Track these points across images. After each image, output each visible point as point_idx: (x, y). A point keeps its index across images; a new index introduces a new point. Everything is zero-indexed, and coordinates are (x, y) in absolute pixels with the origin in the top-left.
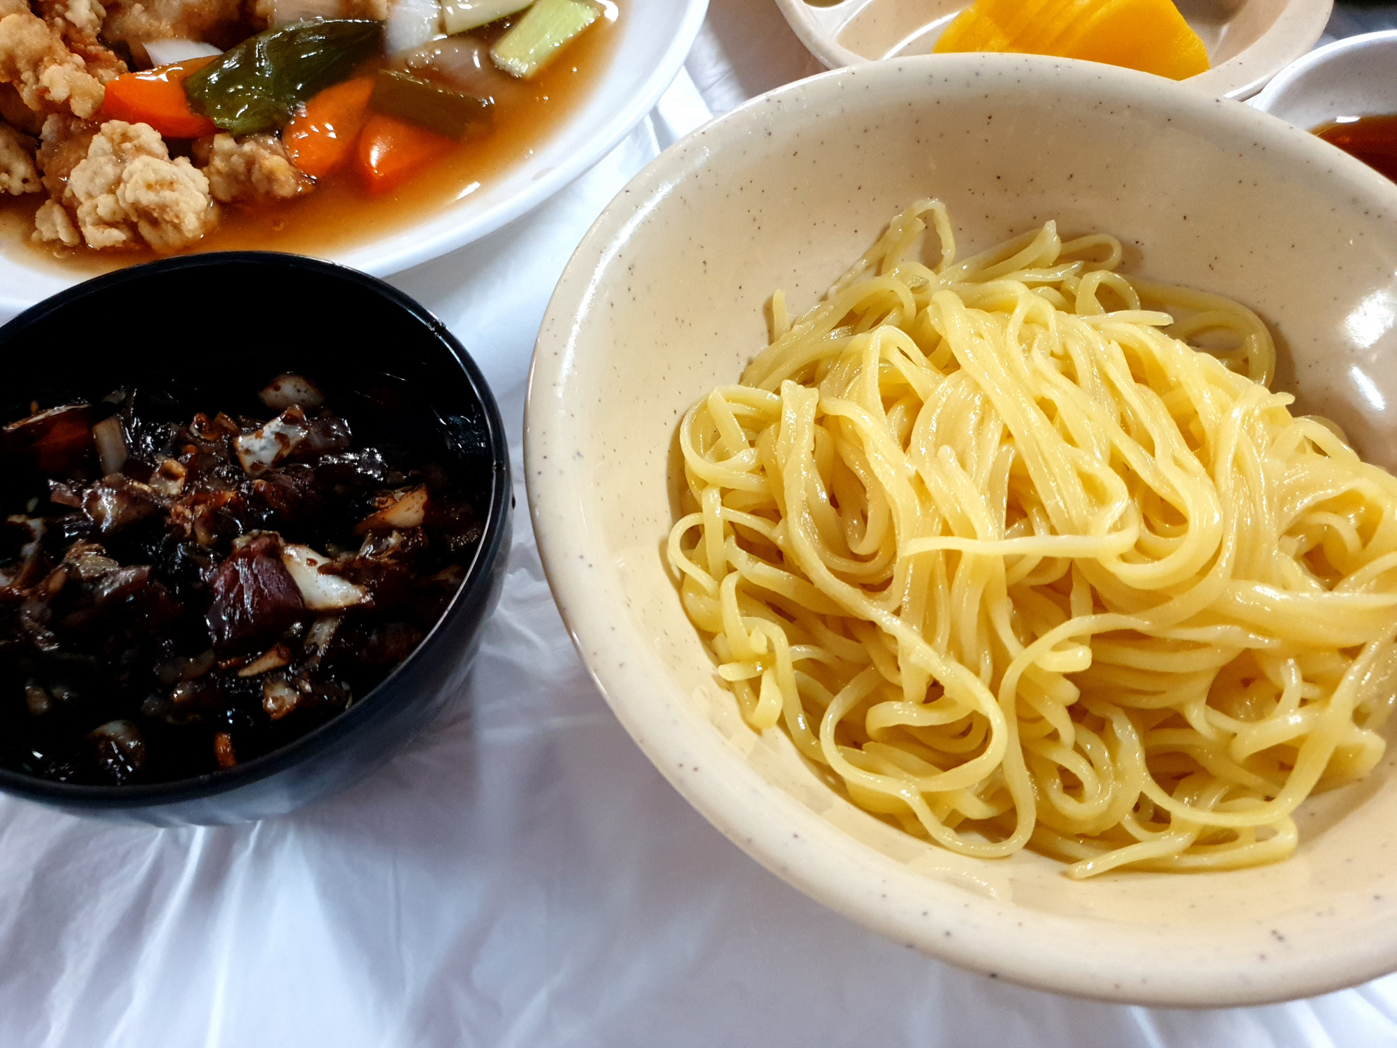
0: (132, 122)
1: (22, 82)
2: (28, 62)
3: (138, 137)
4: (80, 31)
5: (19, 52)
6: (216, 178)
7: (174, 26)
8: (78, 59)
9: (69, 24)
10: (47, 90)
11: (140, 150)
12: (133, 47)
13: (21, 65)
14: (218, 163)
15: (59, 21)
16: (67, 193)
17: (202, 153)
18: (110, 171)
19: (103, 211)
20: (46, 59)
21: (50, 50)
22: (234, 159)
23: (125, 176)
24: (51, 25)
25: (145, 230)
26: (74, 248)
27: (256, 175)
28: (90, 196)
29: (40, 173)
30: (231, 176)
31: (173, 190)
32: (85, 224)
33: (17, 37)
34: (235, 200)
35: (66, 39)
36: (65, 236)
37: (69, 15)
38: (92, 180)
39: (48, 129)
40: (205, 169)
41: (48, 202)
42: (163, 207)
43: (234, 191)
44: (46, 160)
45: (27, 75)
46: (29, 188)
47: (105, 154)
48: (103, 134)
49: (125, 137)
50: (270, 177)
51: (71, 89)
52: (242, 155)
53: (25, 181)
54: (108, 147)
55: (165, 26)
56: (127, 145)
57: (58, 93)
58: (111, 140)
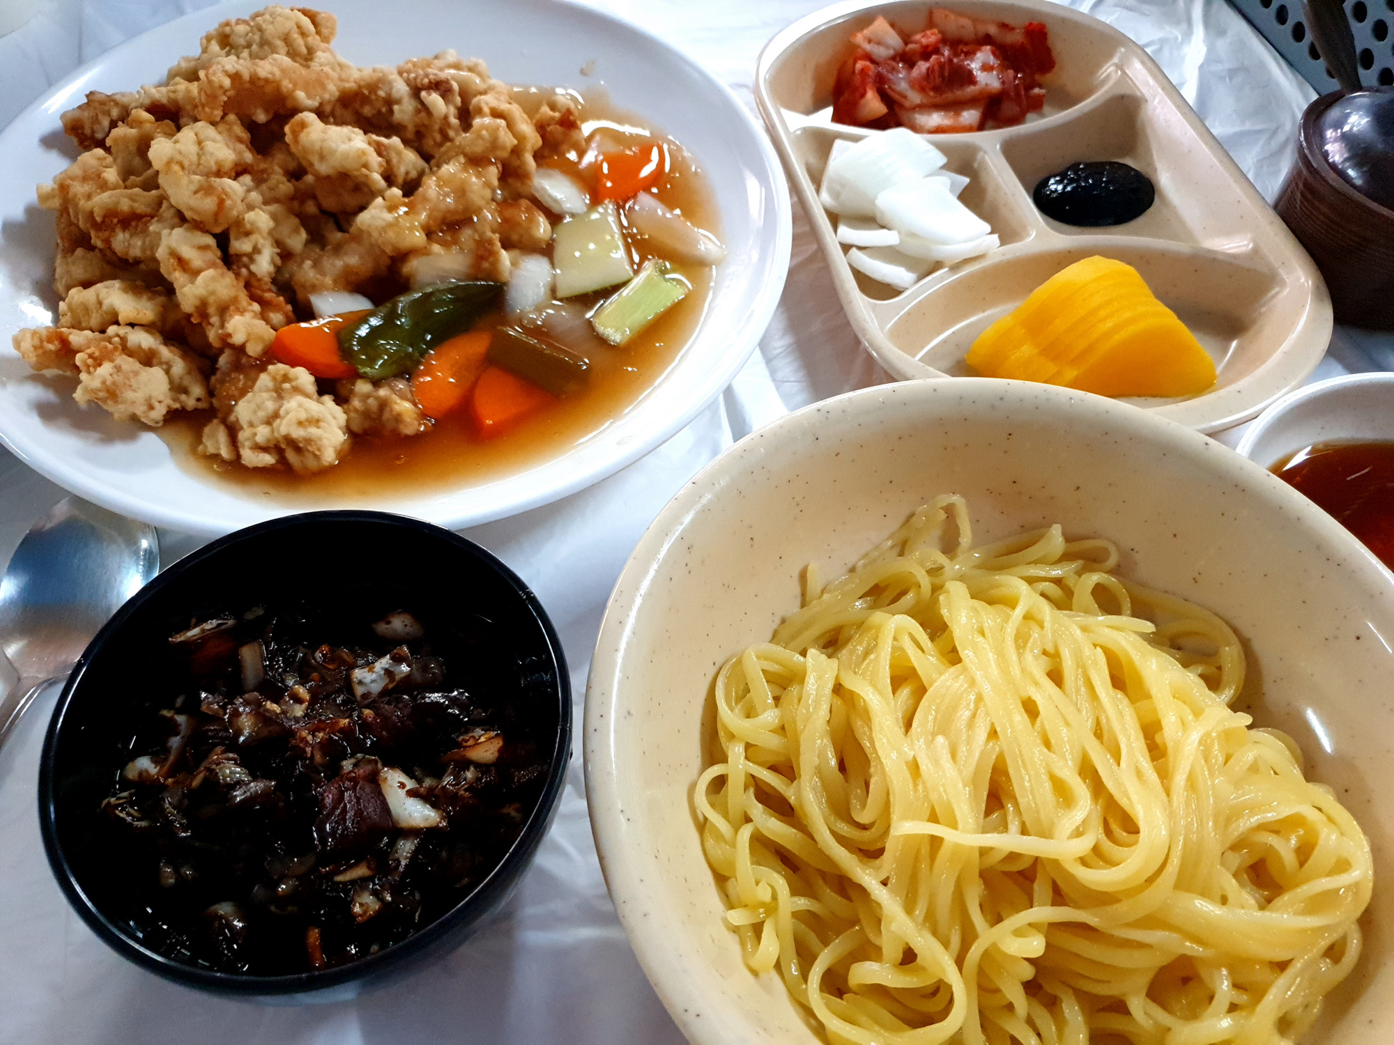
0: (293, 366)
1: (209, 324)
2: (217, 308)
3: (296, 379)
4: (259, 280)
5: (211, 300)
6: (352, 414)
7: (335, 281)
8: (256, 307)
9: (251, 273)
10: (229, 335)
11: (297, 390)
12: (300, 295)
13: (211, 310)
14: (356, 403)
15: (244, 271)
16: (232, 418)
17: (343, 392)
18: (270, 406)
19: (260, 439)
20: (232, 308)
21: (235, 300)
22: (371, 401)
23: (282, 412)
24: (237, 275)
25: (291, 456)
26: (230, 463)
27: (386, 415)
28: (251, 425)
29: (211, 393)
30: (366, 414)
31: (318, 427)
32: (243, 446)
33: (211, 288)
34: (366, 433)
35: (248, 286)
36: (225, 453)
37: (253, 268)
38: (255, 412)
39: (223, 360)
40: (345, 406)
41: (215, 421)
42: (309, 441)
43: (367, 425)
44: (218, 386)
45: (215, 320)
46: (201, 405)
47: (268, 390)
48: (269, 374)
49: (286, 378)
50: (398, 418)
51: (249, 335)
52: (377, 398)
53: (198, 400)
54: (271, 384)
55: (328, 281)
56: (287, 386)
57: (238, 339)
58: (274, 379)
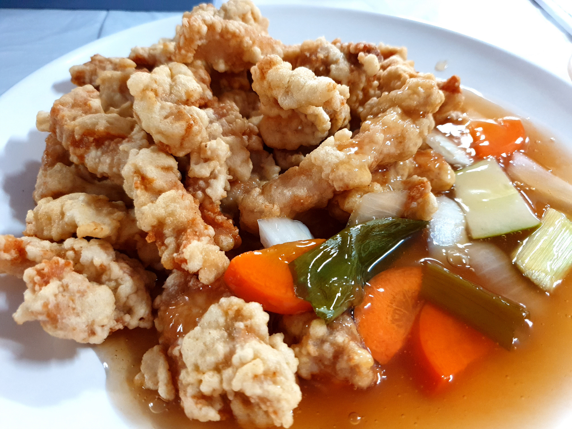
0: (247, 301)
1: (163, 244)
2: (174, 229)
3: (251, 318)
4: (212, 203)
5: (169, 221)
7: (281, 210)
8: (211, 231)
9: (207, 197)
10: (185, 261)
11: (250, 330)
13: (167, 231)
14: (312, 348)
15: (200, 194)
16: (175, 352)
18: (222, 349)
19: (205, 389)
20: (189, 231)
21: (192, 223)
22: (327, 347)
23: (235, 359)
24: (194, 196)
25: (237, 408)
26: (168, 403)
27: (342, 365)
28: (197, 368)
29: (154, 312)
31: (275, 383)
32: (185, 392)
33: (170, 209)
34: (314, 376)
35: (202, 207)
36: (163, 392)
37: (209, 191)
38: (203, 355)
39: (171, 281)
40: (297, 349)
41: (156, 348)
42: (264, 400)
43: (315, 369)
44: (162, 308)
45: (170, 241)
46: (143, 325)
47: (217, 327)
48: (220, 306)
49: (239, 315)
50: (355, 369)
51: (205, 261)
52: (333, 344)
53: (141, 319)
54: (222, 320)
55: (276, 208)
56: (240, 325)
57: (192, 266)
58: (226, 313)
